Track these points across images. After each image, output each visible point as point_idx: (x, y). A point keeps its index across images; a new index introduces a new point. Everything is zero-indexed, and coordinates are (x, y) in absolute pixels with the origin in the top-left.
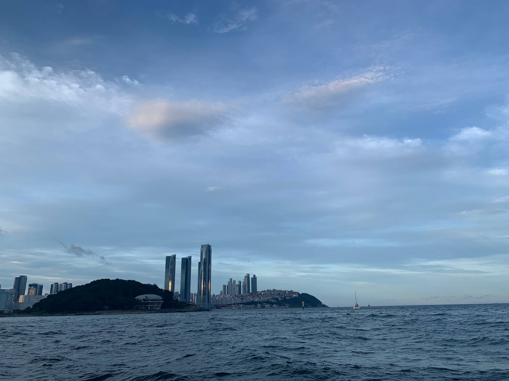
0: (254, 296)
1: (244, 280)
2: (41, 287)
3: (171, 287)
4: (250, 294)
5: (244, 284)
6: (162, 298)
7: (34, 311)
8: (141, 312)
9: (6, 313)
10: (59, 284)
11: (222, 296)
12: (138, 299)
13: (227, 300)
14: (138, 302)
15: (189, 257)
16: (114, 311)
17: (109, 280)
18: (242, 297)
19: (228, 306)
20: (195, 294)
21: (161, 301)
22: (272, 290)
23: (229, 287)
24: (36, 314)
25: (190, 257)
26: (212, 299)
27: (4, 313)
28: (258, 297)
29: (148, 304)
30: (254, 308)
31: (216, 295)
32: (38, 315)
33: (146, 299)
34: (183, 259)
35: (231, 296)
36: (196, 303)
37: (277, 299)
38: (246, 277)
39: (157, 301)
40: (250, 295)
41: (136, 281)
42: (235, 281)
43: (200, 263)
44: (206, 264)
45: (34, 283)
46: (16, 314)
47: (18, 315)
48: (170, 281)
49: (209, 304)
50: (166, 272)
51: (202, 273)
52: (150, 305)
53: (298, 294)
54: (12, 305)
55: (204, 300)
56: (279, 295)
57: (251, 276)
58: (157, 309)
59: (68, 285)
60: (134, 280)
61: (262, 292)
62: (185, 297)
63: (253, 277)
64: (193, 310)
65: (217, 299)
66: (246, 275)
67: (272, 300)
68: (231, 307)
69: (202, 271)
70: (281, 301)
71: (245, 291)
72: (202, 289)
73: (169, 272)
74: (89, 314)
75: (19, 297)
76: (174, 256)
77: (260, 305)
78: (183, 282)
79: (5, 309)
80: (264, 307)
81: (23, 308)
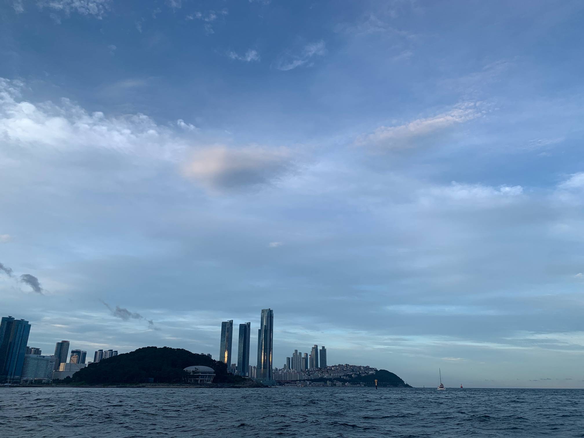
0: (323, 372)
1: (311, 352)
2: (85, 354)
3: (227, 358)
4: (318, 368)
5: (311, 357)
6: (214, 370)
7: (73, 381)
8: (189, 386)
9: (44, 383)
10: (103, 351)
11: (286, 370)
12: (187, 371)
13: (292, 375)
14: (187, 374)
15: (247, 323)
16: (159, 384)
17: (156, 348)
18: (309, 373)
19: (292, 382)
20: (254, 367)
21: (213, 374)
22: (344, 365)
23: (294, 360)
24: (76, 385)
25: (249, 324)
26: (274, 373)
27: (43, 382)
28: (328, 373)
29: (198, 377)
30: (323, 385)
31: (278, 369)
32: (77, 385)
33: (196, 371)
34: (241, 326)
35: (296, 371)
36: (256, 378)
37: (350, 376)
38: (313, 348)
39: (208, 374)
40: (318, 370)
41: (186, 350)
42: (300, 353)
43: (260, 331)
44: (267, 332)
45: (77, 349)
46: (54, 384)
47: (56, 385)
48: (225, 351)
49: (271, 379)
50: (222, 341)
51: (262, 342)
52: (201, 378)
53: (375, 370)
54: (52, 374)
55: (264, 375)
56: (353, 371)
57: (320, 348)
58: (208, 383)
59: (113, 353)
60: (183, 349)
61: (333, 366)
62: (244, 371)
63: (321, 348)
64: (249, 386)
65: (279, 374)
66: (314, 346)
67: (345, 377)
68: (296, 383)
69: (262, 341)
70: (355, 378)
71: (312, 366)
72: (263, 361)
73: (224, 340)
74: (132, 386)
75: (59, 365)
76: (231, 322)
77: (330, 382)
78: (240, 353)
79: (44, 378)
80: (335, 385)
81: (62, 378)
